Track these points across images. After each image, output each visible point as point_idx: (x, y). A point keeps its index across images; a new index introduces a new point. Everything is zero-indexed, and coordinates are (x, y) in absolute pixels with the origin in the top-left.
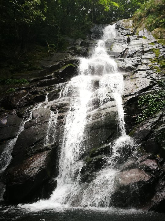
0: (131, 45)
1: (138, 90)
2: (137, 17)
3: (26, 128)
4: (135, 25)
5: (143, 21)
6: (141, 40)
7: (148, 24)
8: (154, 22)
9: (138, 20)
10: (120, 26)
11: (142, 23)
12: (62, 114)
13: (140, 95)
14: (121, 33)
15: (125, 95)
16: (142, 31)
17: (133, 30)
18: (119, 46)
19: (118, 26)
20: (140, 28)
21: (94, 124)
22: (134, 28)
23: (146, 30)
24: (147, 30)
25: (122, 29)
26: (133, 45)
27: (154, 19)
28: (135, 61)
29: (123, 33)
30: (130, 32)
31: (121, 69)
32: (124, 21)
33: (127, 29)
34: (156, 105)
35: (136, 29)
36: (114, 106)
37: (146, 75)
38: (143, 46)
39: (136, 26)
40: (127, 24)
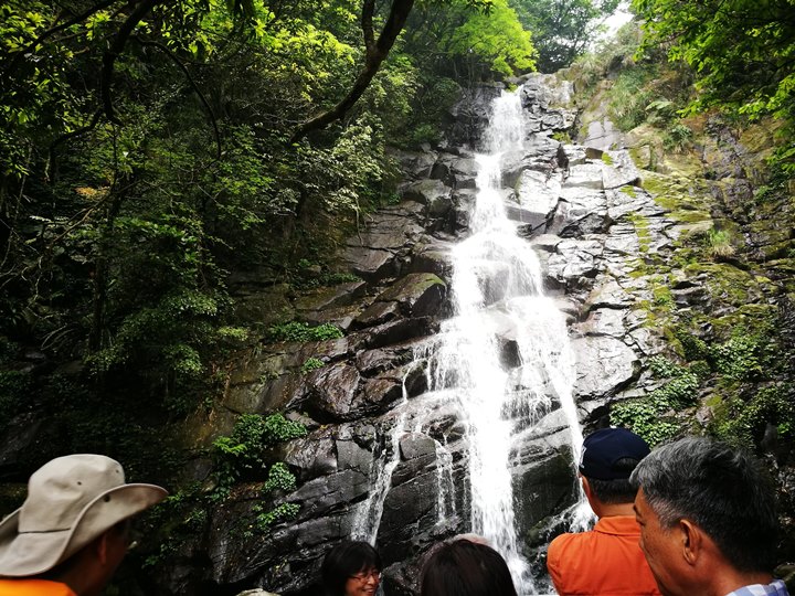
0: (571, 185)
1: (610, 388)
2: (586, 77)
3: (395, 482)
4: (577, 100)
5: (603, 93)
6: (599, 168)
7: (615, 105)
8: (633, 101)
9: (586, 86)
10: (534, 99)
11: (599, 96)
12: (457, 447)
13: (615, 402)
14: (538, 125)
15: (583, 397)
16: (598, 123)
17: (574, 116)
18: (537, 183)
19: (529, 99)
20: (593, 113)
21: (527, 475)
22: (575, 110)
23: (609, 125)
24: (612, 123)
25: (543, 110)
26: (577, 185)
27: (634, 92)
28: (588, 256)
29: (544, 127)
30: (565, 122)
31: (554, 284)
32: (547, 81)
33: (556, 113)
34: (648, 432)
35: (580, 111)
36: (562, 429)
37: (622, 330)
38: (605, 198)
39: (580, 104)
40: (557, 95)
